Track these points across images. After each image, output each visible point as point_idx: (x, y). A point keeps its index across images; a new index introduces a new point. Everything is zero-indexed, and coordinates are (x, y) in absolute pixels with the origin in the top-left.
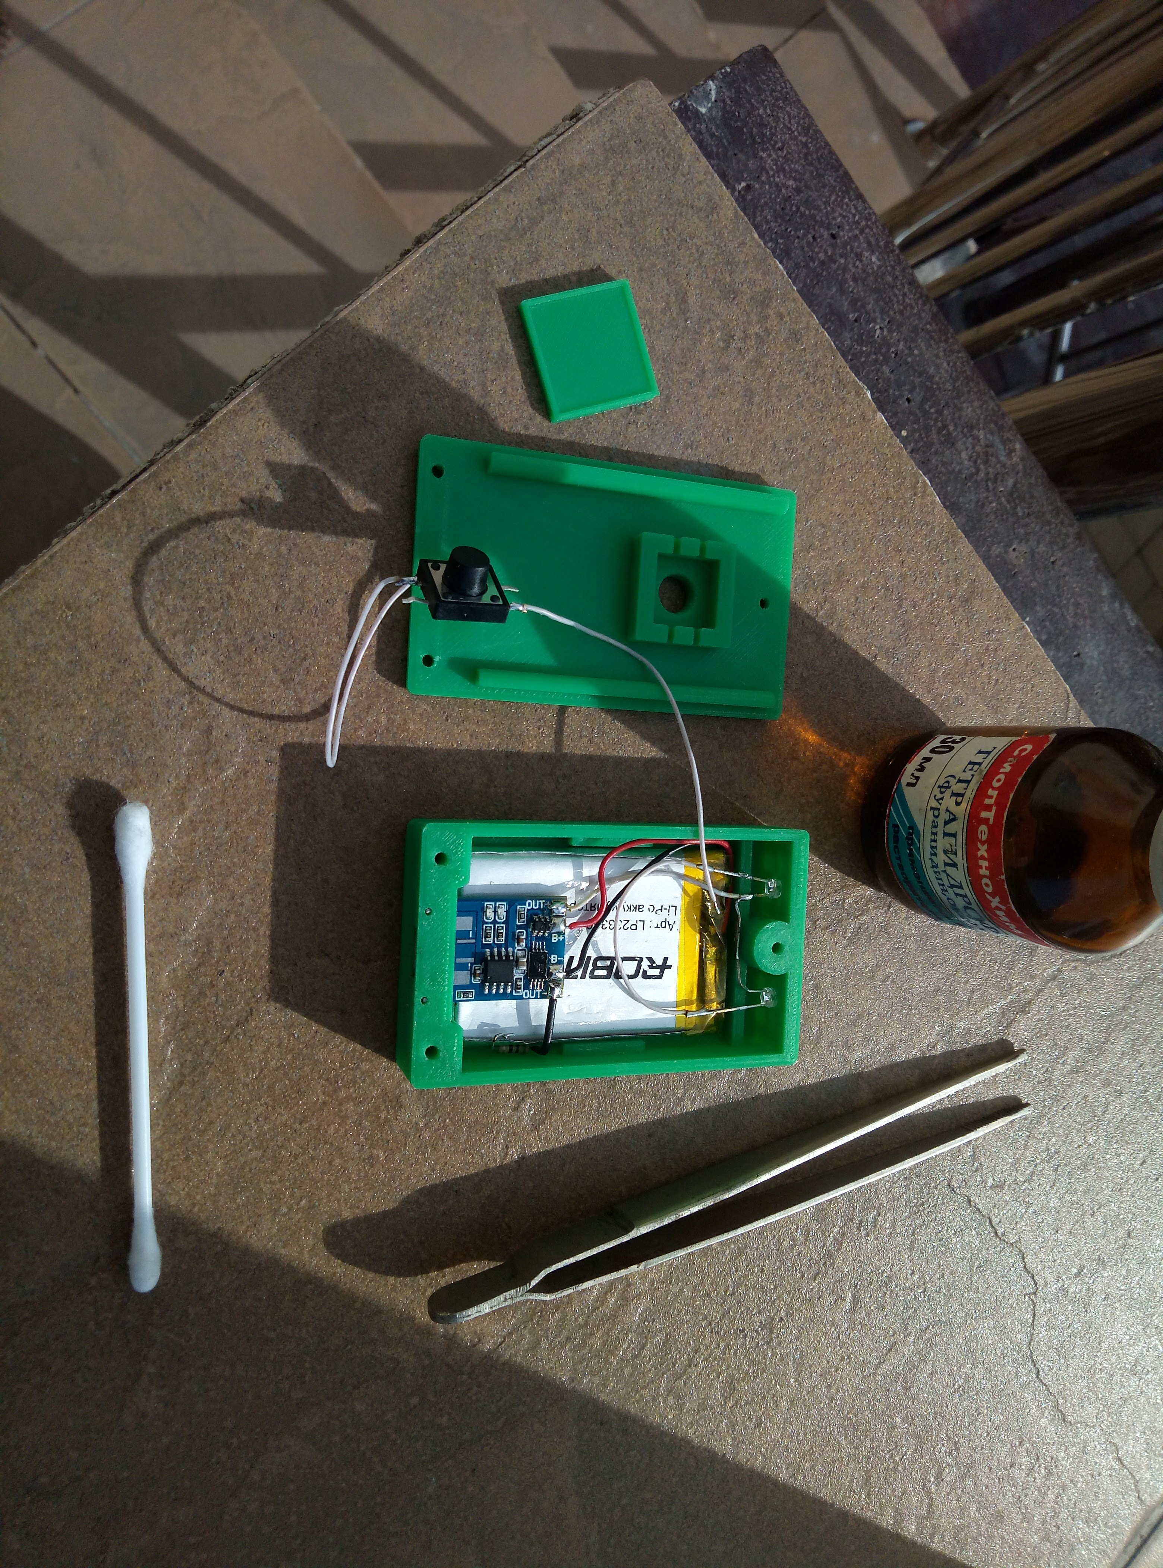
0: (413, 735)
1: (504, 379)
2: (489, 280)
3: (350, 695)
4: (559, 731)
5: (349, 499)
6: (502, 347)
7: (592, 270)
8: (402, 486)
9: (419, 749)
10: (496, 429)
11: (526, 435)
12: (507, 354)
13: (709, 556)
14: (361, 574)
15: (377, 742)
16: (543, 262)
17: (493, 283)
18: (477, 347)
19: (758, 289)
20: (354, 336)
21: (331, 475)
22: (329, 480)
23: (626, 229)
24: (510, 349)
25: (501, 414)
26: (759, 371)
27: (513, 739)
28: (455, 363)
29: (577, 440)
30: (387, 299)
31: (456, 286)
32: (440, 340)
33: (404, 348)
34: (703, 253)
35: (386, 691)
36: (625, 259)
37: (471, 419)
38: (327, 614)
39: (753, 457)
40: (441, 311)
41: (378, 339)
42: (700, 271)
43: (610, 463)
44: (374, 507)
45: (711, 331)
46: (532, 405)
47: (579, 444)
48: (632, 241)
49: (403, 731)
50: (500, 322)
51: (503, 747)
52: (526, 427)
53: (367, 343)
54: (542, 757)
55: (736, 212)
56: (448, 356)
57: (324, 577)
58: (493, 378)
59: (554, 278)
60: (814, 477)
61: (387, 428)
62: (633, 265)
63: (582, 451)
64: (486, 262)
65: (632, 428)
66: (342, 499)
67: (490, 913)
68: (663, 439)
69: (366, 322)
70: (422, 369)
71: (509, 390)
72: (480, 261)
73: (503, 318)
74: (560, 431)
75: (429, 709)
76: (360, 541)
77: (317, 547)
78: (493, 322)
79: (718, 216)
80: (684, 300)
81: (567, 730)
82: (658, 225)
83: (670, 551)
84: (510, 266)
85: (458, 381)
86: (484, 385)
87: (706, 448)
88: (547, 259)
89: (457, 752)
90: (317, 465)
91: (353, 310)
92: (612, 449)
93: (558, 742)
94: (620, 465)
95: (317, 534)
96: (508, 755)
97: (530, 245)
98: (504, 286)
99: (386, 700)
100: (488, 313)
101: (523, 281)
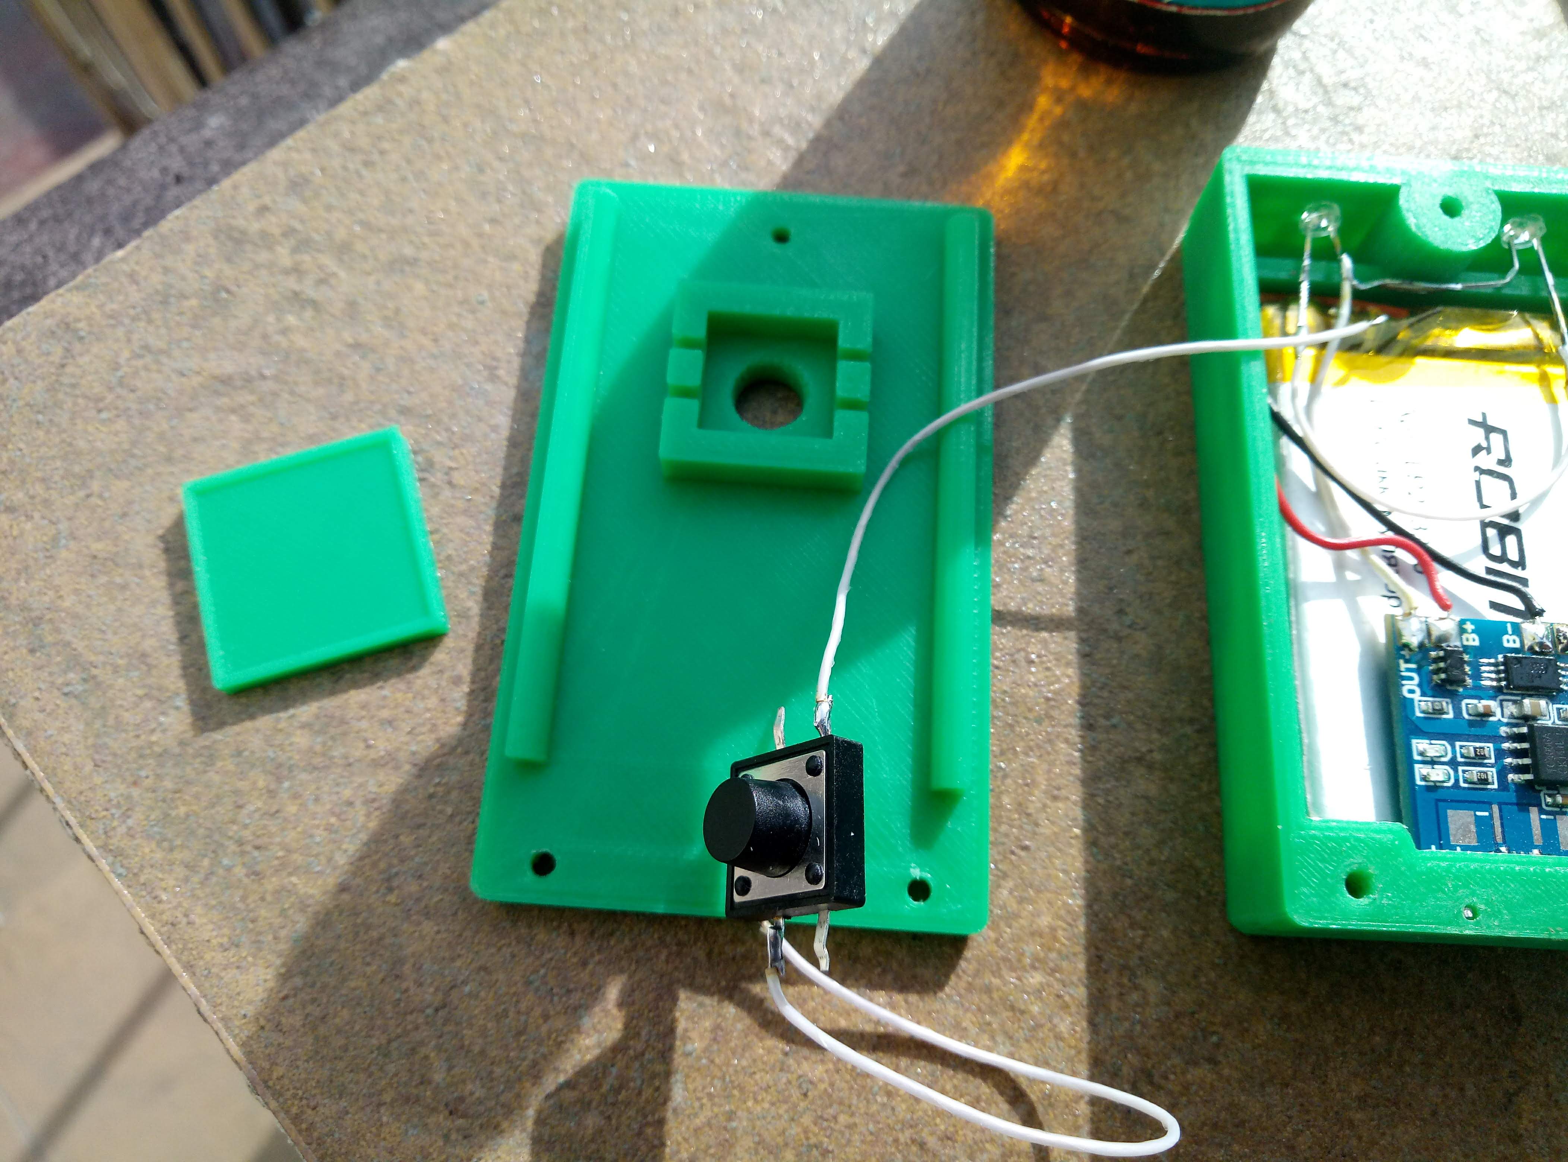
0: (1060, 918)
1: (364, 724)
2: (177, 750)
3: (989, 1049)
4: (1035, 623)
5: (599, 1044)
6: (304, 726)
7: (167, 550)
8: (572, 934)
9: (1089, 906)
10: (460, 741)
11: (473, 682)
12: (317, 717)
13: (700, 332)
14: (748, 1021)
15: (1081, 993)
16: (148, 644)
17: (182, 743)
18: (304, 776)
19: (212, 251)
20: (278, 1028)
21: (551, 1082)
22: (560, 1088)
23: (95, 486)
24: (306, 711)
25: (431, 731)
26: (360, 247)
27: (1055, 713)
28: (333, 820)
29: (481, 582)
30: (208, 957)
31: (187, 816)
32: (289, 851)
33: (301, 924)
34: (146, 348)
35: (977, 974)
36: (148, 488)
37: (440, 789)
38: (830, 1096)
39: (511, 257)
40: (232, 847)
41: (285, 977)
42: (176, 353)
43: (525, 522)
44: (613, 992)
45: (285, 331)
46: (414, 669)
47: (489, 579)
48: (117, 477)
49: (1055, 939)
50: (258, 731)
51: (1074, 734)
52: (457, 681)
53: (291, 1001)
54: (1086, 656)
55: (77, 288)
56: (320, 835)
57: (756, 1101)
58: (362, 745)
59: (178, 623)
60: (549, 152)
61: (458, 963)
62: (159, 474)
63: (503, 572)
64: (142, 756)
65: (458, 478)
66: (598, 1059)
67: (1438, 774)
68: (480, 419)
69: (250, 1002)
70: (343, 888)
71: (385, 714)
72: (141, 768)
73: (248, 724)
74: (463, 615)
75: (1010, 884)
76: (682, 1025)
77: (696, 1115)
78: (255, 742)
79: (79, 320)
80: (226, 381)
81: (1031, 608)
82: (90, 429)
83: (694, 405)
84: (154, 708)
85: (368, 815)
86: (377, 764)
87: (496, 342)
88: (143, 636)
89: (1089, 828)
90: (531, 1112)
91: (227, 1028)
92: (498, 516)
93: (1056, 624)
94: (528, 501)
95: (669, 1115)
96: (1088, 726)
97: (116, 670)
98: (189, 720)
99: (997, 973)
100: (239, 753)
101: (181, 684)
